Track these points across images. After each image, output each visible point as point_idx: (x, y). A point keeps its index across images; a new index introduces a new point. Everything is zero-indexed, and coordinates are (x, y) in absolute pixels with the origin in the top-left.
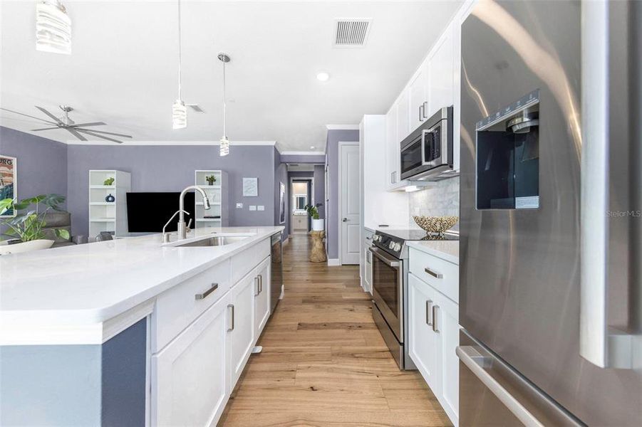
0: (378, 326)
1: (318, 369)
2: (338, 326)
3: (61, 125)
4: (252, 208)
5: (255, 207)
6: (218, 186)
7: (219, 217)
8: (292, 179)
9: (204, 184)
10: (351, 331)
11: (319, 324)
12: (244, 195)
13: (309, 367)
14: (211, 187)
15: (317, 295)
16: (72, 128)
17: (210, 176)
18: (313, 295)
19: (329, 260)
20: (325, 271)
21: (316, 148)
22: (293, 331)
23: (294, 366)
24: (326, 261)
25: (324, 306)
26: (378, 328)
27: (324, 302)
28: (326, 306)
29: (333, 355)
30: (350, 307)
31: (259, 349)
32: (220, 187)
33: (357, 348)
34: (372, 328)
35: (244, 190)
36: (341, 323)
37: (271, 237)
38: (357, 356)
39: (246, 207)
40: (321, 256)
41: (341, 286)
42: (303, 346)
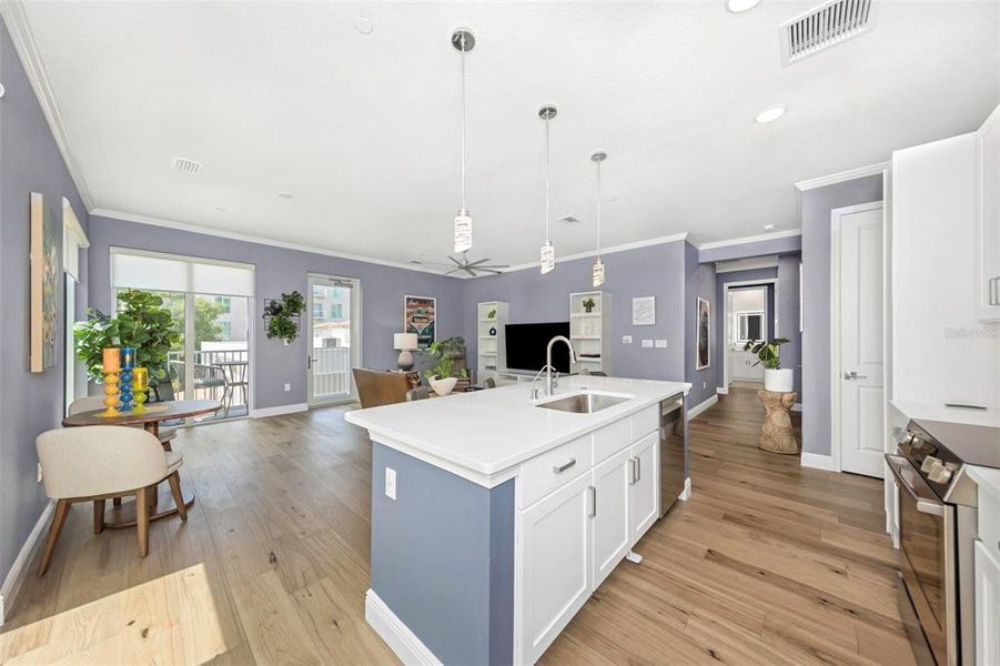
0: (907, 632)
1: (729, 633)
2: (792, 585)
3: (461, 267)
4: (647, 343)
5: (651, 341)
6: (597, 312)
7: (598, 356)
8: (726, 285)
9: (579, 311)
10: (822, 608)
11: (750, 567)
12: (635, 322)
13: (713, 622)
14: (589, 314)
15: (758, 515)
16: (467, 268)
17: (587, 300)
18: (751, 512)
19: (804, 455)
20: (790, 474)
21: (776, 226)
22: (695, 556)
23: (688, 607)
24: (799, 455)
25: (769, 539)
26: (909, 638)
27: (770, 533)
28: (774, 542)
29: (764, 627)
30: (840, 565)
31: (636, 558)
32: (600, 314)
33: (827, 644)
34: (889, 630)
35: (634, 316)
36: (801, 584)
37: (661, 403)
38: (823, 656)
39: (637, 341)
40: (785, 442)
41: (826, 516)
42: (710, 586)
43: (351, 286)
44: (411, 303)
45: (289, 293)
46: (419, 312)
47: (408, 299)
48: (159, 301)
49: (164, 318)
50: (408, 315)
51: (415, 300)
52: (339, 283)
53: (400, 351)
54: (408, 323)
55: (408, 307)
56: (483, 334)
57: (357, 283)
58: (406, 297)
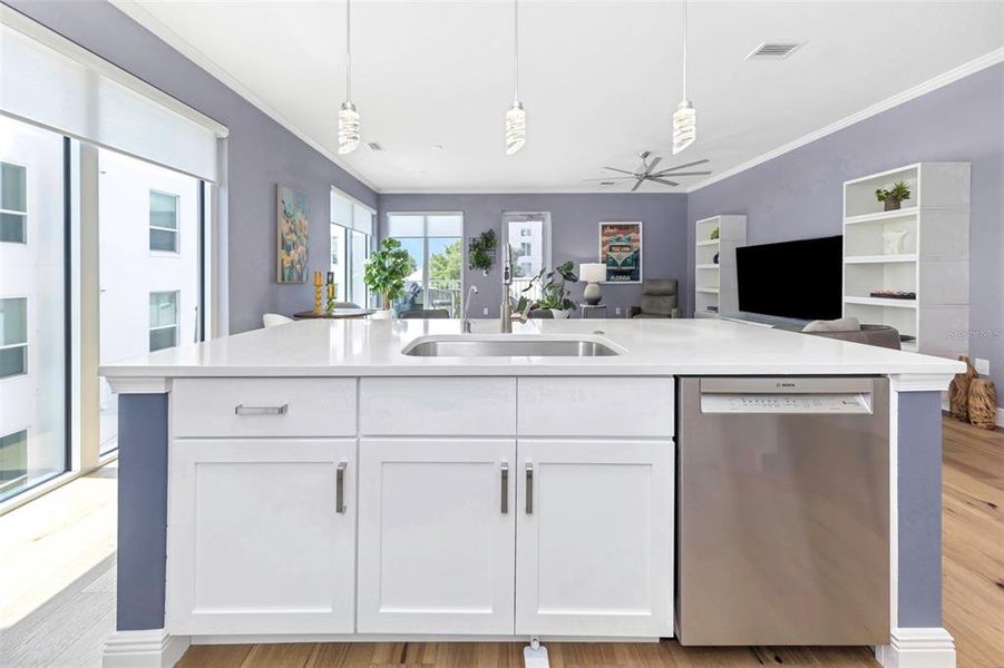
7: (912, 296)
32: (916, 210)
43: (543, 220)
44: (608, 230)
45: (486, 231)
46: (618, 240)
47: (604, 227)
48: (399, 244)
49: (403, 255)
50: (604, 244)
51: (612, 227)
52: (531, 218)
53: (586, 283)
54: (603, 253)
55: (603, 235)
56: (702, 264)
57: (548, 216)
58: (601, 224)
